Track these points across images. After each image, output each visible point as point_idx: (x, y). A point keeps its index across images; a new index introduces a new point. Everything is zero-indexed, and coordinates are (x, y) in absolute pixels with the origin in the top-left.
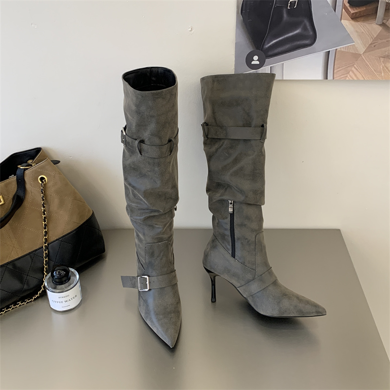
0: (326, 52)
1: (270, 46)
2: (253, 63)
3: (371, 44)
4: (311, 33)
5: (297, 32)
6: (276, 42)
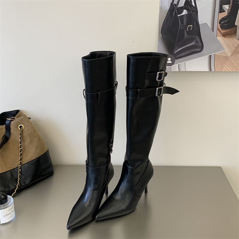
0: (210, 56)
1: (178, 52)
3: (234, 51)
4: (200, 45)
5: (193, 43)
6: (181, 50)
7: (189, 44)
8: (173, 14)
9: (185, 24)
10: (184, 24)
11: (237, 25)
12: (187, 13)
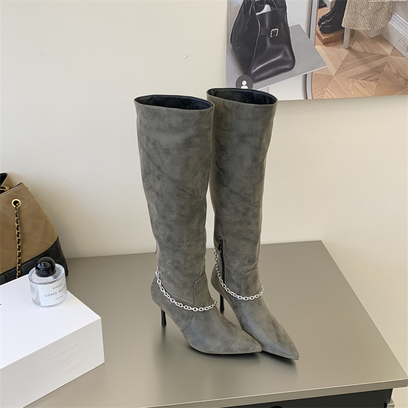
0: (304, 75)
1: (256, 71)
2: (242, 87)
3: (341, 66)
4: (291, 58)
5: (279, 57)
6: (261, 68)
7: (274, 58)
8: (248, 12)
9: (267, 27)
10: (265, 27)
11: (344, 27)
12: (270, 10)
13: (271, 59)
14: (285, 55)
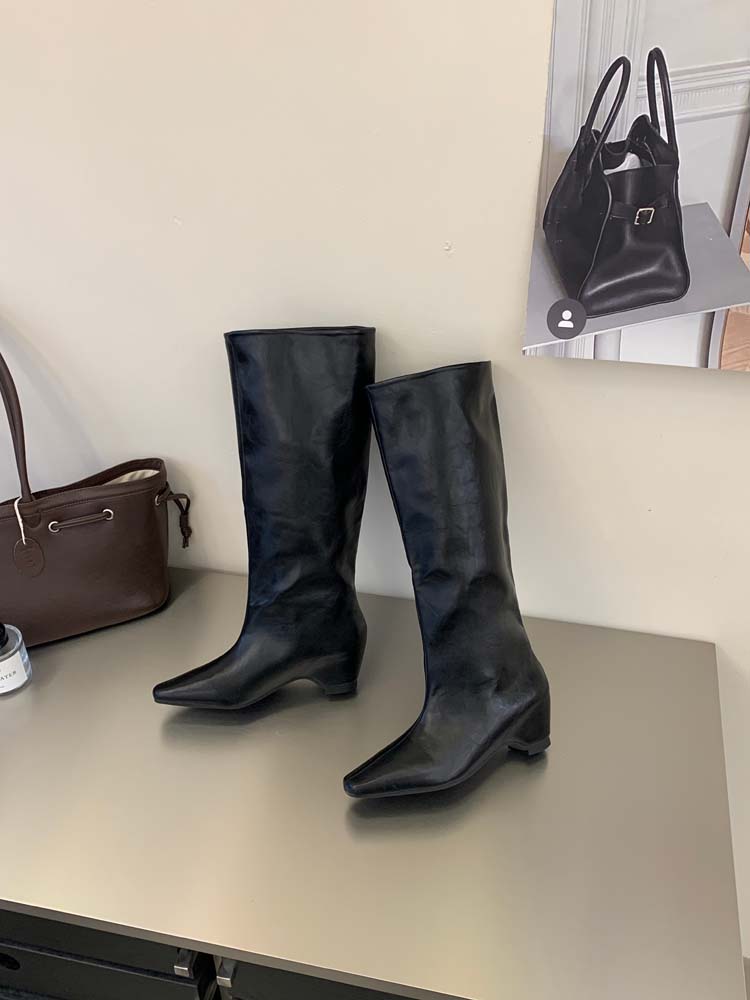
0: (708, 314)
1: (596, 293)
2: (562, 324)
4: (679, 275)
5: (652, 270)
6: (608, 288)
7: (640, 269)
8: (587, 167)
9: (628, 202)
10: (624, 202)
12: (637, 165)
13: (632, 271)
14: (667, 265)
